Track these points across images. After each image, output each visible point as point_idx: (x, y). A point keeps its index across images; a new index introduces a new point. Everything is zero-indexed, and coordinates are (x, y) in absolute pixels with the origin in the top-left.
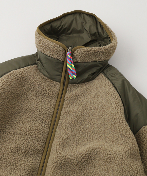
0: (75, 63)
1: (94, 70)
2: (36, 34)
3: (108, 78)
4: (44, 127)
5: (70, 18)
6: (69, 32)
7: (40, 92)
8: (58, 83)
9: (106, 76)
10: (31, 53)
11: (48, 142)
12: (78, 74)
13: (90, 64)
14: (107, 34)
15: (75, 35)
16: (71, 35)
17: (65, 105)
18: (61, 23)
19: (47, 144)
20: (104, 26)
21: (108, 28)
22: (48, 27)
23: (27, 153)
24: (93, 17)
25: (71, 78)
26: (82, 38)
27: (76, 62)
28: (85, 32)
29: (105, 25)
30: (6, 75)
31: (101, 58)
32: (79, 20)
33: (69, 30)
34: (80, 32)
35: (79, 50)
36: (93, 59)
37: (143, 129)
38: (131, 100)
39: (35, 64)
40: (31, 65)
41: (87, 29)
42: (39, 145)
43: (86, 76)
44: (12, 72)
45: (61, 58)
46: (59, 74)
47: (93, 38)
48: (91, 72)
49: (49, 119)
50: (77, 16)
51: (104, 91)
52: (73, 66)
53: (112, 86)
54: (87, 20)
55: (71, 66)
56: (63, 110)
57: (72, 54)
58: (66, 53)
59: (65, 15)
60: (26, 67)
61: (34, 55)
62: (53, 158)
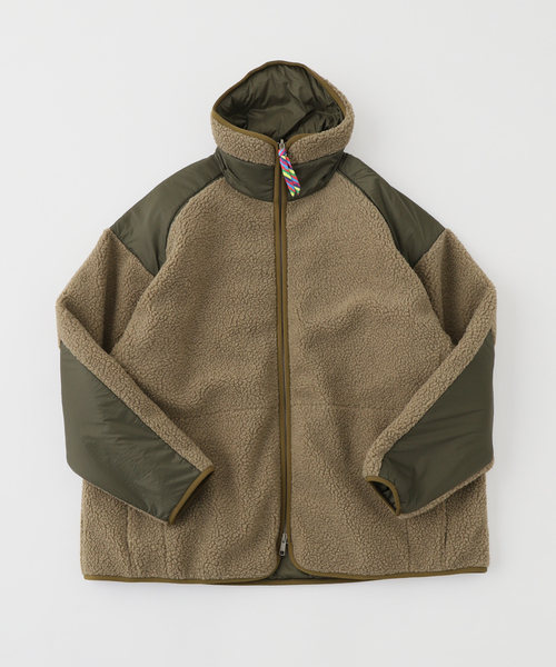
0: (295, 166)
1: (325, 171)
2: (213, 123)
3: (353, 182)
4: (268, 284)
5: (262, 78)
6: (264, 104)
7: (245, 226)
8: (271, 204)
9: (346, 176)
10: (207, 156)
11: (279, 307)
12: (302, 183)
13: (318, 162)
14: (331, 98)
15: (275, 108)
16: (267, 110)
17: (289, 239)
18: (248, 91)
19: (279, 310)
20: (324, 84)
21: (331, 87)
22: (228, 103)
23: (253, 332)
24: (301, 69)
25: (293, 194)
26: (289, 112)
27: (296, 164)
28: (292, 99)
29: (326, 81)
30: (184, 210)
31: (336, 150)
32: (279, 78)
33: (263, 100)
34: (284, 101)
35: (298, 143)
36: (323, 153)
37: (424, 259)
38: (396, 215)
39: (221, 175)
40: (215, 179)
41: (296, 94)
42: (269, 315)
43: (315, 182)
44: (191, 200)
45: (269, 162)
46: (270, 187)
47: (309, 109)
48: (321, 175)
49: (272, 268)
50: (273, 72)
51: (351, 206)
52: (293, 172)
53: (362, 196)
54: (291, 78)
55: (289, 174)
56: (289, 249)
57: (287, 152)
58: (276, 152)
59: (252, 75)
60: (209, 186)
61: (212, 157)
62: (295, 332)
